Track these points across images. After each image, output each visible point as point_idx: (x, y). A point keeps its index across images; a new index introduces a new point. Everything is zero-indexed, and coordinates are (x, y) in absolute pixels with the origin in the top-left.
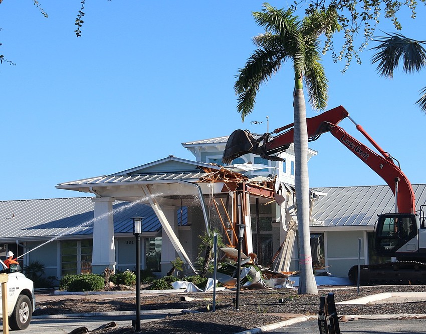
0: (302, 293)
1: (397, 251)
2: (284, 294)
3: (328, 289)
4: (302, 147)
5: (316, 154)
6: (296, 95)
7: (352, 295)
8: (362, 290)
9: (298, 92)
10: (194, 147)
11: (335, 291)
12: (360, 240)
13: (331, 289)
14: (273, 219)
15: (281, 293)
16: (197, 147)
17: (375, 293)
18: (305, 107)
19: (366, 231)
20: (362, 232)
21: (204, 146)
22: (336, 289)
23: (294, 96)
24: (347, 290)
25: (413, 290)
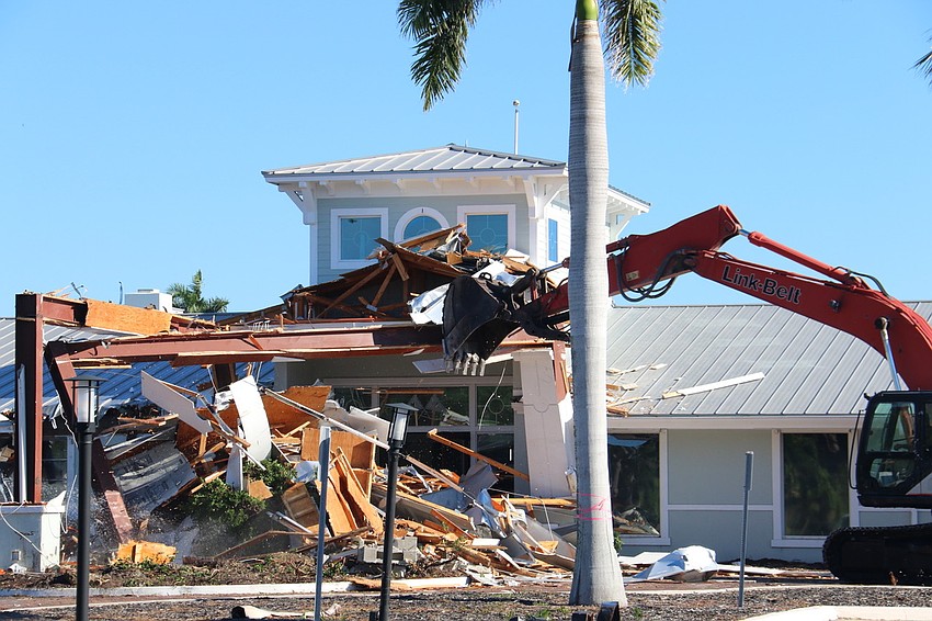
0: (581, 600)
1: (911, 492)
2: (531, 603)
3: (659, 592)
4: (590, 188)
5: (647, 210)
6: (579, 38)
7: (724, 611)
8: (754, 597)
9: (583, 30)
10: (297, 183)
11: (676, 597)
12: (749, 456)
13: (665, 592)
14: (515, 393)
15: (521, 601)
16: (303, 183)
17: (791, 606)
18: (602, 73)
19: (779, 430)
20: (766, 434)
21: (323, 181)
22: (682, 592)
23: (573, 41)
24: (711, 597)
25: (901, 601)
